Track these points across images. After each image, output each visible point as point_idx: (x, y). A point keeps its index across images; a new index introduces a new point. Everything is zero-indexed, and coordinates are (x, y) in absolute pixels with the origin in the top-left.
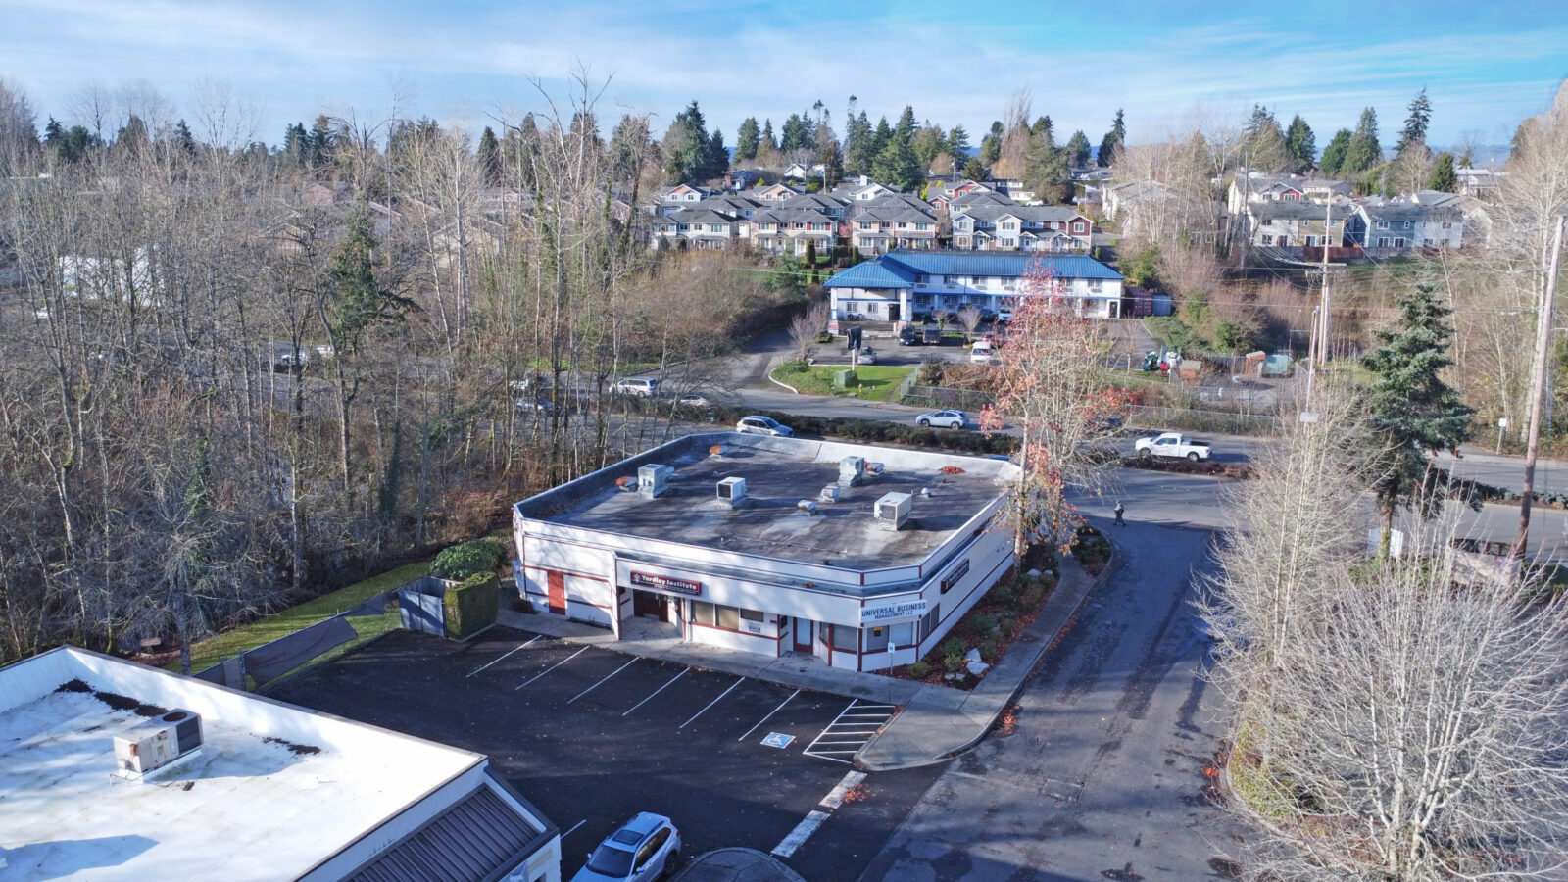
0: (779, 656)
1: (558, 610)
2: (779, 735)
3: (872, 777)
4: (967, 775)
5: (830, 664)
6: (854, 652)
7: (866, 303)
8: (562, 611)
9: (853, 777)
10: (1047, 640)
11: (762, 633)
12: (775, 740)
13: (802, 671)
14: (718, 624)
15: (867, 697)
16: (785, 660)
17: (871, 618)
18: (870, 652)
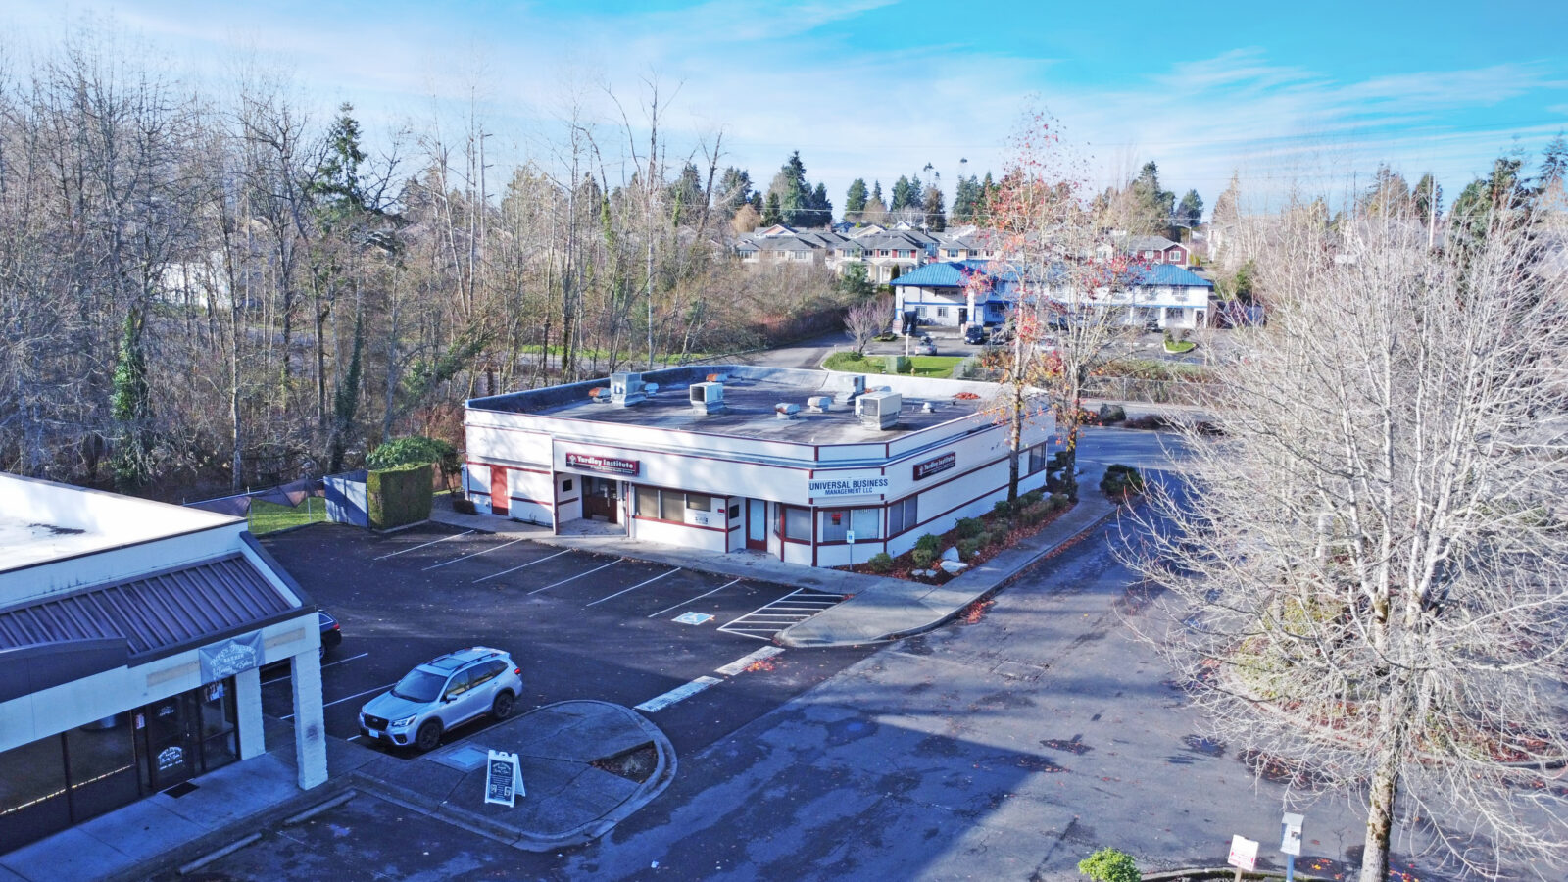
0: (727, 551)
1: (500, 511)
2: (697, 614)
3: (789, 652)
4: (907, 654)
5: (782, 559)
6: (808, 543)
7: (935, 307)
8: (503, 511)
9: (767, 651)
10: (1045, 549)
11: (710, 525)
12: (692, 618)
13: (748, 564)
14: (663, 517)
15: (814, 587)
16: (733, 556)
17: (821, 493)
18: (826, 543)
